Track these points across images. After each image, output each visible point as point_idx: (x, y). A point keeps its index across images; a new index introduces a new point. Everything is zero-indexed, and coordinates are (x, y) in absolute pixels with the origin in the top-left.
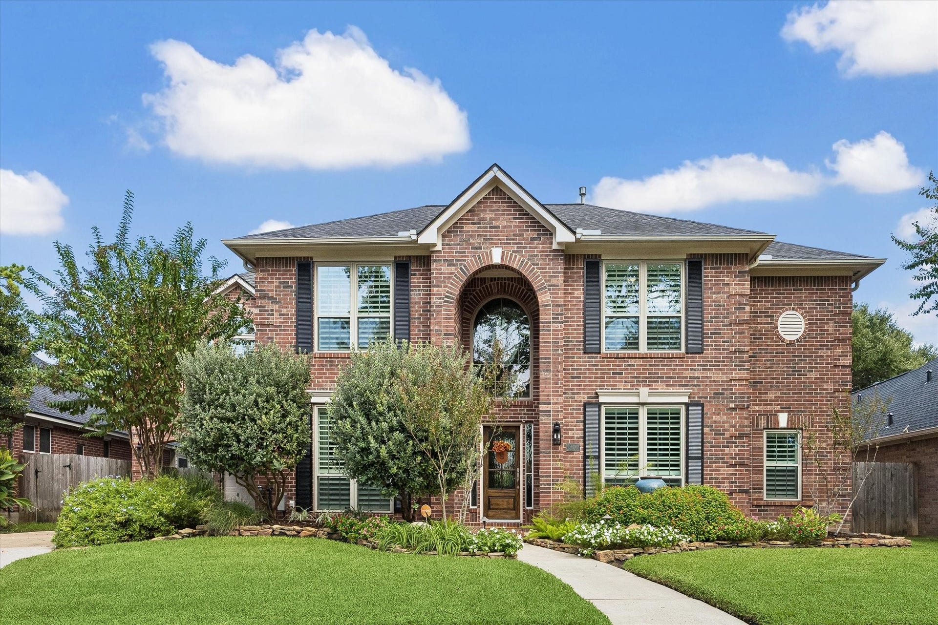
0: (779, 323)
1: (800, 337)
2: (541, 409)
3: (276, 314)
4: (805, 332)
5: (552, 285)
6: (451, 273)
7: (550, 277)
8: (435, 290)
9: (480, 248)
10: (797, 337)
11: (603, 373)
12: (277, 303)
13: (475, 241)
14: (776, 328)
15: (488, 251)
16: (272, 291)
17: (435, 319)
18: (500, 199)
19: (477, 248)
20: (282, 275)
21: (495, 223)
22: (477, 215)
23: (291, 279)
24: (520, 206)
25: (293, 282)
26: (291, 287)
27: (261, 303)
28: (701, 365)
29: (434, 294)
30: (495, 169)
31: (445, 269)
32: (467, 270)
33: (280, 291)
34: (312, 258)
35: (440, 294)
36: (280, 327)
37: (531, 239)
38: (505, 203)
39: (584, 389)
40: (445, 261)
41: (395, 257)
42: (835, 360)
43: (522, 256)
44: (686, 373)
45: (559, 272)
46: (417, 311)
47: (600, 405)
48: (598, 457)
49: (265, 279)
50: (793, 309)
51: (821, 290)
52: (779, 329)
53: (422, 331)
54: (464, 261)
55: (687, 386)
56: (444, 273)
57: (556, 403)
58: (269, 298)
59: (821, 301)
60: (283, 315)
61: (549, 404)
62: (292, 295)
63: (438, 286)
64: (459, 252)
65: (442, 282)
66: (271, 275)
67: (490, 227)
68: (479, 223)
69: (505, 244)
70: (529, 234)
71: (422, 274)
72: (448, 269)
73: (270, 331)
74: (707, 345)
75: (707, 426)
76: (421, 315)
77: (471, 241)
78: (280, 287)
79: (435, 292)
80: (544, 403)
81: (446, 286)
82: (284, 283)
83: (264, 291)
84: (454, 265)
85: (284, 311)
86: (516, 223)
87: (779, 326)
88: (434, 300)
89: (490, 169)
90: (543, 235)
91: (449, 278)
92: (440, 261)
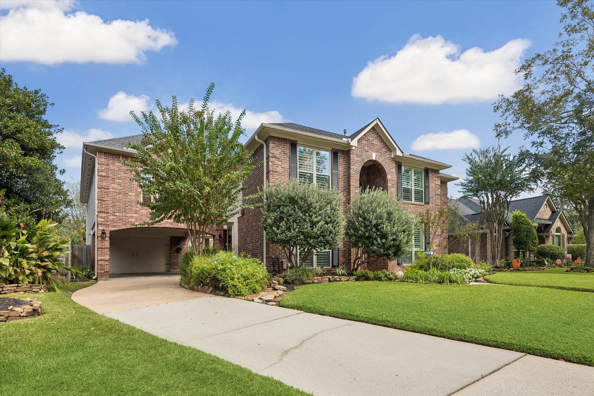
3: (280, 167)
5: (391, 172)
6: (358, 160)
7: (391, 168)
8: (352, 167)
9: (368, 152)
12: (280, 161)
13: (366, 148)
15: (371, 154)
16: (278, 154)
17: (352, 180)
18: (375, 132)
19: (367, 151)
20: (283, 147)
21: (373, 142)
22: (367, 137)
23: (287, 150)
24: (381, 137)
25: (288, 151)
26: (287, 154)
27: (272, 160)
30: (378, 120)
31: (356, 158)
32: (364, 160)
33: (281, 155)
34: (297, 141)
35: (354, 169)
36: (281, 173)
37: (385, 152)
38: (376, 134)
40: (356, 154)
41: (332, 149)
43: (382, 158)
45: (393, 167)
46: (341, 175)
49: (275, 148)
53: (343, 184)
54: (363, 156)
56: (355, 160)
58: (276, 158)
60: (283, 168)
62: (287, 158)
63: (353, 165)
65: (354, 164)
66: (277, 146)
67: (372, 144)
68: (368, 141)
69: (377, 152)
70: (384, 150)
71: (343, 159)
73: (277, 175)
76: (342, 177)
77: (365, 148)
78: (281, 153)
79: (352, 168)
81: (356, 166)
82: (284, 151)
83: (274, 154)
84: (359, 157)
85: (283, 166)
86: (380, 144)
88: (352, 171)
89: (376, 120)
90: (389, 151)
91: (357, 162)
92: (354, 154)
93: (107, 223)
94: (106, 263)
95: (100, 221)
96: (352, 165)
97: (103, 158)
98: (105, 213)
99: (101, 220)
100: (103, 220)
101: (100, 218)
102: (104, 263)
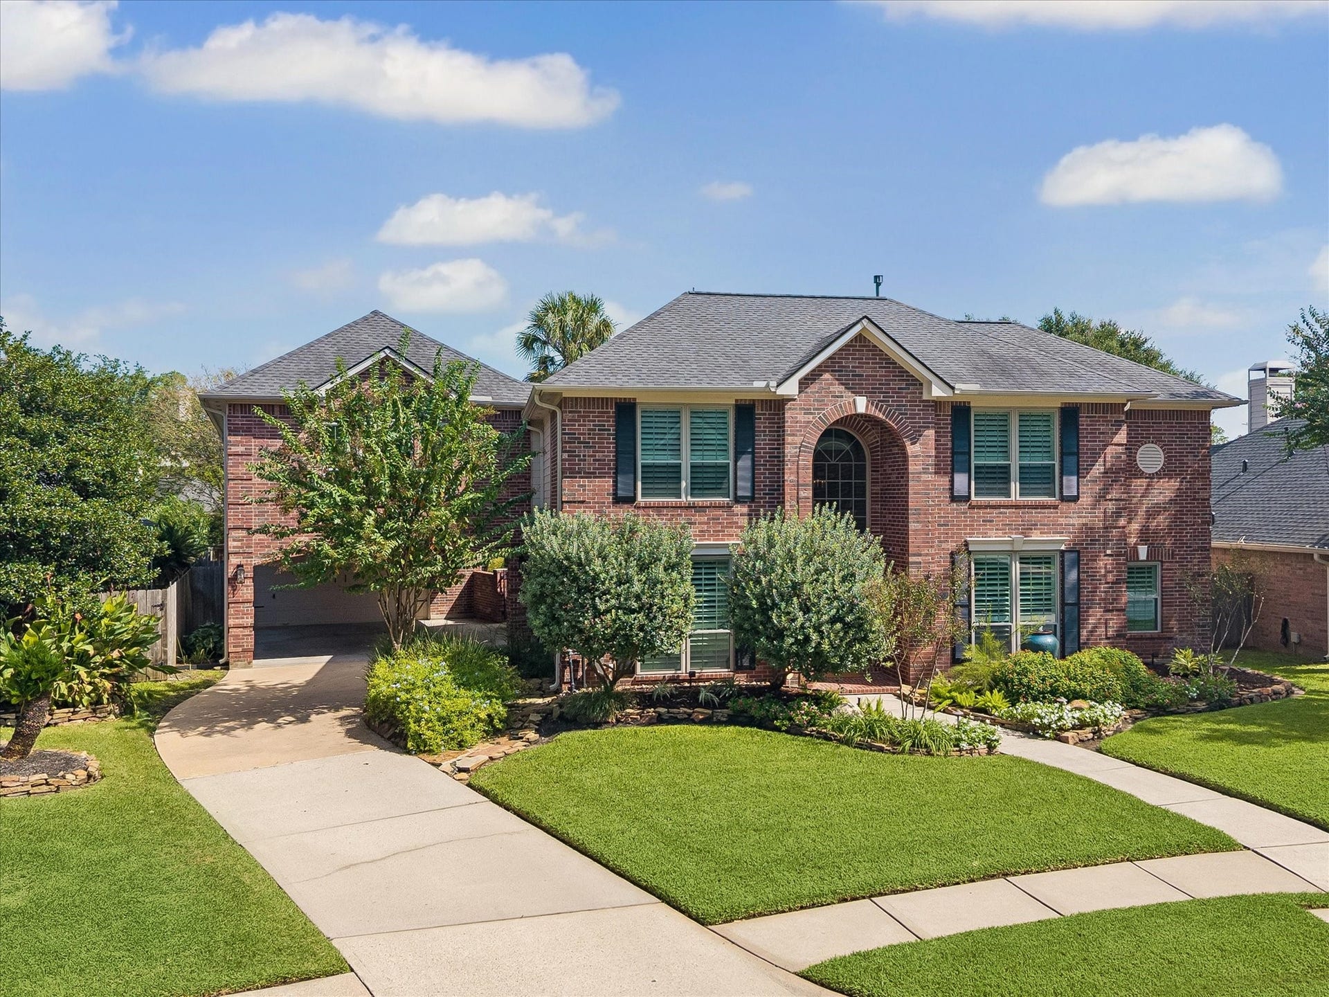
0: (1138, 456)
1: (1159, 471)
2: (910, 560)
3: (590, 459)
4: (1164, 465)
6: (808, 422)
7: (920, 427)
8: (789, 439)
9: (842, 397)
10: (1157, 470)
11: (972, 521)
12: (591, 447)
14: (1135, 461)
15: (851, 400)
16: (584, 434)
17: (790, 469)
18: (865, 347)
19: (837, 397)
20: (598, 417)
21: (859, 371)
22: (838, 363)
23: (608, 421)
24: (886, 355)
25: (610, 424)
26: (609, 430)
28: (1076, 513)
29: (789, 444)
30: (865, 321)
31: (801, 417)
32: (827, 419)
33: (594, 434)
35: (795, 444)
36: (593, 473)
37: (899, 389)
38: (870, 351)
39: (952, 537)
40: (801, 409)
41: (736, 400)
42: (1195, 492)
43: (889, 406)
44: (1062, 521)
46: (762, 457)
47: (970, 553)
48: (969, 606)
50: (1152, 442)
51: (1180, 423)
52: (1138, 462)
53: (768, 478)
54: (823, 409)
55: (1063, 533)
56: (801, 422)
57: (927, 555)
58: (580, 442)
59: (1180, 434)
60: (598, 460)
61: (920, 555)
62: (609, 439)
63: (793, 435)
64: (818, 401)
65: (797, 431)
66: (584, 416)
67: (854, 376)
68: (840, 371)
69: (870, 393)
70: (897, 384)
71: (768, 419)
72: (804, 418)
74: (1083, 493)
75: (1084, 572)
77: (831, 389)
78: (594, 430)
80: (914, 555)
81: (802, 435)
82: (599, 425)
83: (575, 434)
84: (811, 414)
86: (882, 371)
87: (1138, 459)
88: (788, 450)
89: (860, 321)
90: (912, 385)
91: (806, 427)
92: (795, 409)
93: (247, 550)
94: (247, 632)
95: (234, 547)
96: (789, 435)
97: (238, 417)
98: (242, 529)
99: (236, 544)
100: (239, 544)
101: (234, 540)
102: (242, 632)
